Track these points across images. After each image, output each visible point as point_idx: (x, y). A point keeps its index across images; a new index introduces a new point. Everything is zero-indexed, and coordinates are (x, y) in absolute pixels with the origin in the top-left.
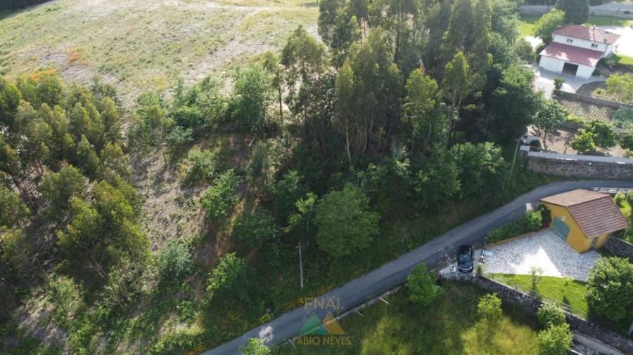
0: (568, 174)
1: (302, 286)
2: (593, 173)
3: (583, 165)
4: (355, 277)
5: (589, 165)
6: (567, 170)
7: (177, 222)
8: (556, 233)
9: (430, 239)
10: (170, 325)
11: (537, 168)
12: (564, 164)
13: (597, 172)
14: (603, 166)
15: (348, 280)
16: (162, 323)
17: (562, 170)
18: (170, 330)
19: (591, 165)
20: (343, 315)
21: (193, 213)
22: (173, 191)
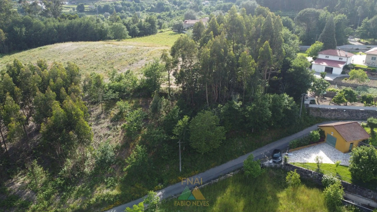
0: (333, 117)
1: (181, 170)
2: (347, 116)
3: (341, 112)
4: (212, 167)
5: (344, 112)
6: (332, 115)
7: (107, 137)
8: (329, 144)
9: (256, 149)
10: (100, 190)
11: (315, 114)
12: (330, 111)
13: (349, 115)
14: (352, 112)
15: (208, 168)
16: (96, 189)
17: (329, 115)
18: (100, 192)
19: (345, 112)
20: (205, 185)
21: (117, 133)
22: (106, 123)
